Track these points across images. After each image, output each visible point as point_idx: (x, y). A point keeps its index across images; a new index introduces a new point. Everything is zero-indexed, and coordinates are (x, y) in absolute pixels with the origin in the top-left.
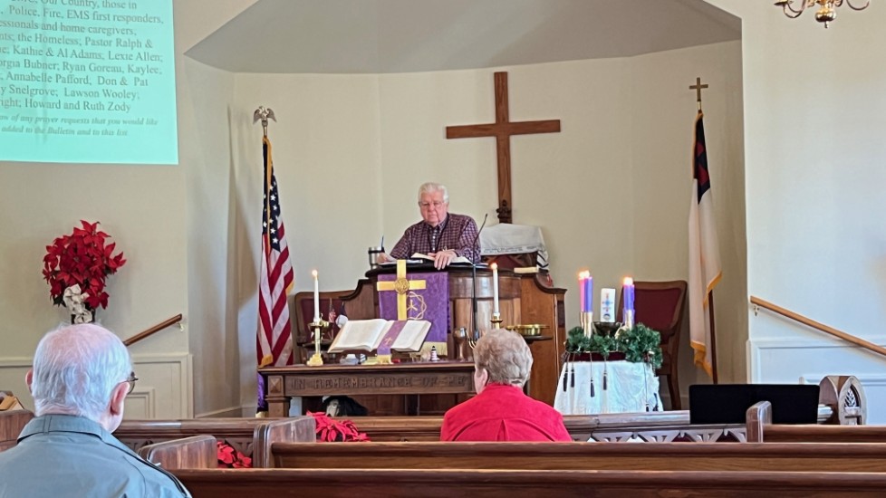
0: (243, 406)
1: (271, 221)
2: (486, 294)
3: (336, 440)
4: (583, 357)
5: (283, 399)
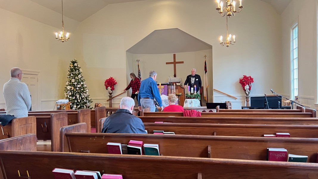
2: (173, 88)
4: (189, 98)
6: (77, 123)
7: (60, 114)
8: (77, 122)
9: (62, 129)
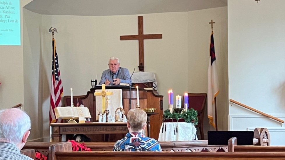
0: (44, 137)
1: (55, 70)
2: (134, 97)
3: (79, 151)
4: (170, 121)
5: (59, 135)
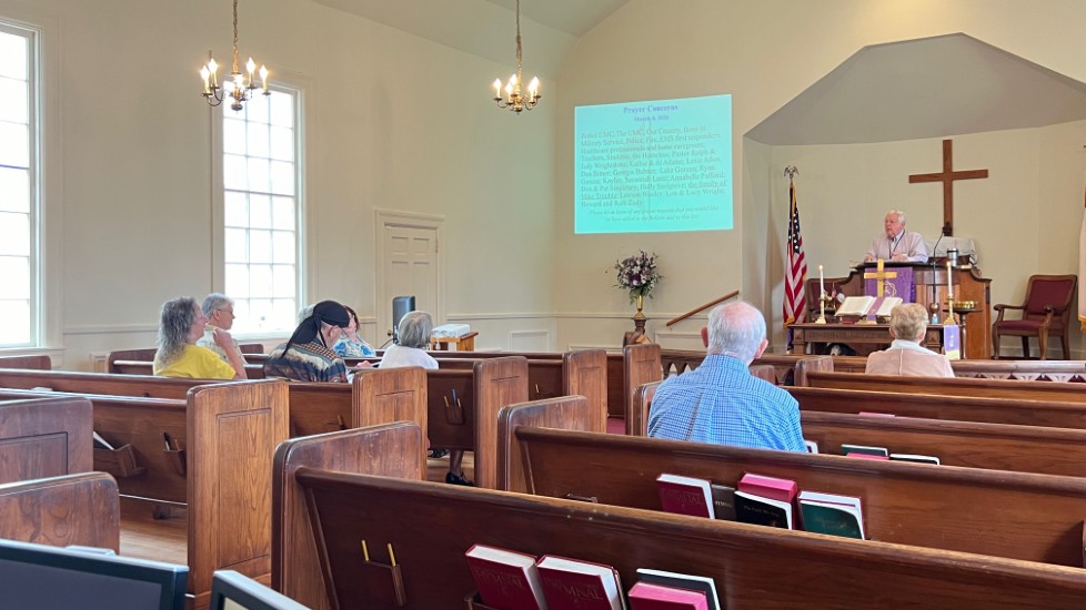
1: (794, 235)
5: (803, 343)
6: (561, 395)
7: (503, 365)
8: (560, 390)
9: (505, 412)
